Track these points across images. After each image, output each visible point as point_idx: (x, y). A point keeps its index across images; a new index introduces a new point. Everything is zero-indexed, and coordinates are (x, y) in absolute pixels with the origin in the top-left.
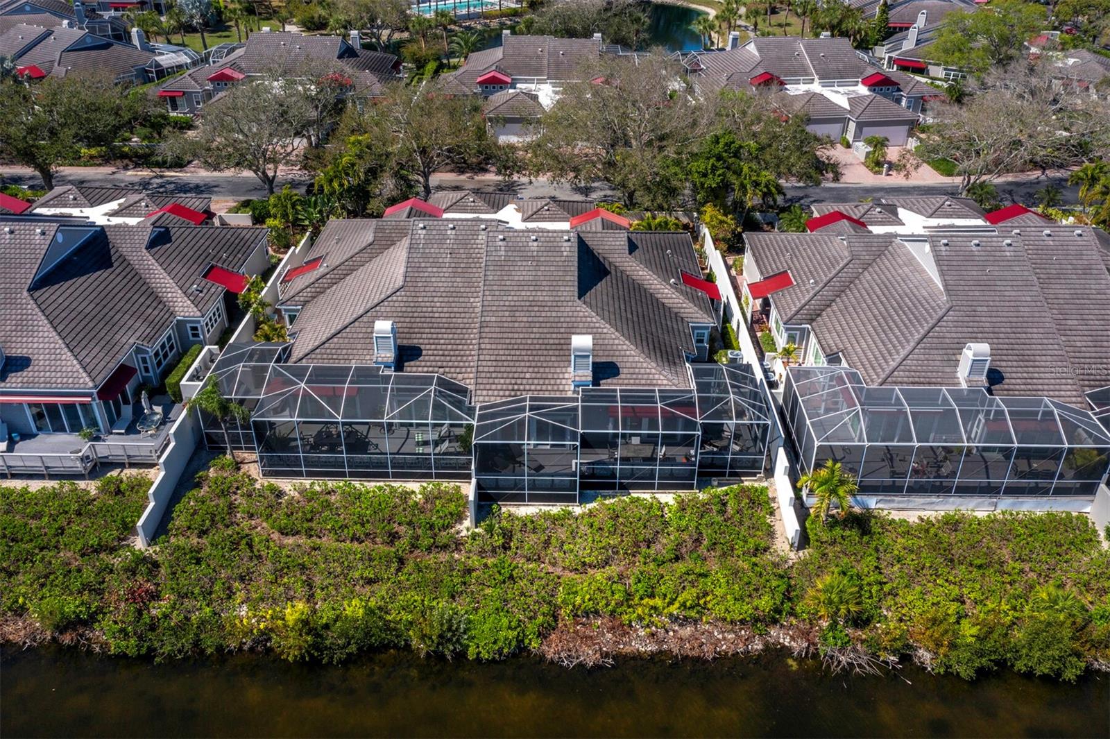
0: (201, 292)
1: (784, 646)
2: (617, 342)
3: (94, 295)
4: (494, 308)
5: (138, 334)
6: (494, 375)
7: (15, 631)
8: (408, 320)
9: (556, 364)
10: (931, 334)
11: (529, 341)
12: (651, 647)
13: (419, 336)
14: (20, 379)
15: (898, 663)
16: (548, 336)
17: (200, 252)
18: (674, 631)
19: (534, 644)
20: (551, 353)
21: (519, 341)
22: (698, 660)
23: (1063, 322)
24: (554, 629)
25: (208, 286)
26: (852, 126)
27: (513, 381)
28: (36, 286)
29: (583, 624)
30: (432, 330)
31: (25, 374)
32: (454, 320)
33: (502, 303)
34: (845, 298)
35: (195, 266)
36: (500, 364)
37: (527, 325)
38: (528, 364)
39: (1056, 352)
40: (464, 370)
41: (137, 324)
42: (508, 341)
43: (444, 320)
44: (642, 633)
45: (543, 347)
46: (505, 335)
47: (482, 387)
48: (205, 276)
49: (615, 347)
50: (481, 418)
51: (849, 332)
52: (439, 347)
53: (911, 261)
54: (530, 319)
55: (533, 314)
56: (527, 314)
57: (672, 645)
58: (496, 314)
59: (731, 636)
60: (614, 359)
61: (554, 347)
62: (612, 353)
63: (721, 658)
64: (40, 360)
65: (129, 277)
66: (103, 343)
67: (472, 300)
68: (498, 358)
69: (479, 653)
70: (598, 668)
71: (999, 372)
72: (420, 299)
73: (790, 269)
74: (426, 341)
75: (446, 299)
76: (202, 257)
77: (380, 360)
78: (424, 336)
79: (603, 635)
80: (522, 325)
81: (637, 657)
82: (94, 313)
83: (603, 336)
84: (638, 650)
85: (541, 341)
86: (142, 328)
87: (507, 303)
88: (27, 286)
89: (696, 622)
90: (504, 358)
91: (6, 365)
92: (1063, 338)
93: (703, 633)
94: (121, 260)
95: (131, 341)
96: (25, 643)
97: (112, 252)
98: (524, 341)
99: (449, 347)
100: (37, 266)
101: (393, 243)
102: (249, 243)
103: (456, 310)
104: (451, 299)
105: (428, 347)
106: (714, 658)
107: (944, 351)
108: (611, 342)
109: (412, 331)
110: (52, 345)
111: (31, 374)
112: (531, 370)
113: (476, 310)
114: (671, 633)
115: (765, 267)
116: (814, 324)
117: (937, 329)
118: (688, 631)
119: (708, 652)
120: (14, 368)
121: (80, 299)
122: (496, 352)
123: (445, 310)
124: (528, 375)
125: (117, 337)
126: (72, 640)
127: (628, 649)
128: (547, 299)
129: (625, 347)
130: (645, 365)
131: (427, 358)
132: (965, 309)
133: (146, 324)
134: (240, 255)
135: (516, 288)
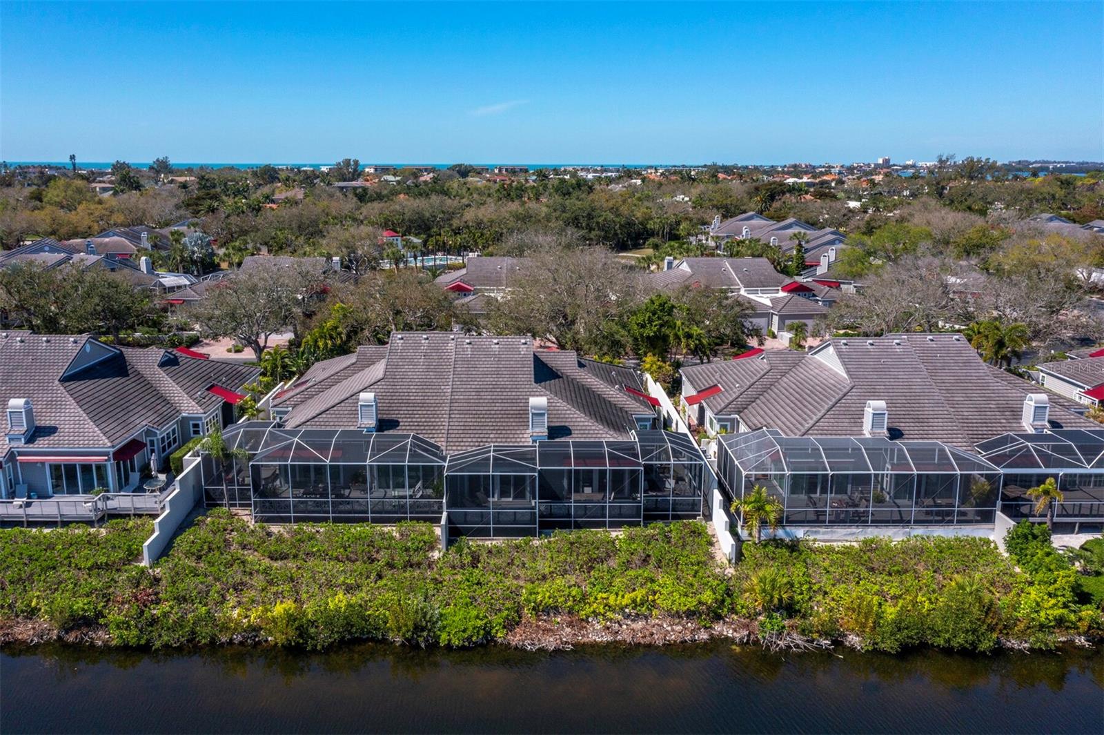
0: (204, 398)
1: (727, 638)
2: (568, 412)
3: (114, 391)
4: (462, 390)
5: (149, 419)
6: (462, 436)
7: (24, 631)
8: (387, 401)
9: (516, 428)
10: (838, 405)
11: (493, 412)
12: (607, 638)
13: (396, 412)
14: (46, 442)
15: (830, 645)
16: (509, 408)
17: (203, 375)
18: (627, 625)
19: (499, 635)
20: (511, 420)
21: (484, 412)
22: (649, 646)
23: (951, 399)
24: (517, 624)
25: (210, 395)
26: (776, 319)
27: (479, 440)
28: (64, 380)
29: (545, 621)
30: (408, 408)
31: (52, 438)
32: (427, 401)
33: (469, 386)
34: (767, 395)
35: (199, 382)
36: (467, 428)
37: (491, 401)
38: (492, 428)
39: (946, 416)
40: (436, 436)
41: (149, 414)
42: (474, 412)
43: (419, 401)
44: (598, 627)
45: (505, 416)
46: (472, 408)
47: (452, 444)
48: (207, 389)
49: (567, 416)
50: (450, 461)
51: (771, 414)
52: (414, 420)
53: (820, 366)
54: (493, 397)
55: (496, 393)
56: (491, 394)
57: (625, 635)
58: (464, 394)
59: (679, 628)
60: (567, 424)
61: (514, 416)
62: (564, 420)
63: (669, 646)
64: (65, 428)
65: (142, 384)
66: (120, 421)
67: (443, 387)
68: (466, 424)
69: (449, 640)
70: (558, 652)
71: (899, 430)
72: (398, 387)
73: (719, 383)
74: (403, 416)
75: (421, 387)
76: (205, 378)
77: (363, 426)
78: (402, 412)
79: (563, 629)
80: (486, 401)
81: (594, 645)
82: (112, 403)
83: (557, 408)
84: (595, 640)
85: (503, 412)
86: (153, 417)
87: (473, 387)
88: (59, 378)
89: (646, 618)
90: (470, 424)
91: (35, 432)
92: (953, 410)
93: (654, 626)
94: (135, 373)
95: (144, 423)
96: (32, 641)
97: (129, 368)
98: (488, 412)
99: (423, 420)
100: (68, 364)
101: (373, 363)
102: (244, 375)
103: (429, 394)
104: (425, 387)
105: (405, 420)
106: (664, 645)
107: (850, 416)
108: (564, 412)
109: (391, 409)
110: (77, 418)
111: (57, 438)
112: (494, 432)
113: (447, 394)
114: (625, 627)
115: (697, 384)
116: (742, 414)
117: (843, 401)
118: (640, 625)
119: (658, 639)
120: (42, 434)
121: (102, 392)
122: (464, 420)
123: (420, 394)
124: (492, 436)
125: (132, 419)
126: (76, 637)
127: (586, 640)
128: (507, 383)
129: (576, 416)
130: (593, 428)
131: (404, 428)
132: (866, 387)
133: (156, 415)
134: (237, 381)
135: (481, 376)
